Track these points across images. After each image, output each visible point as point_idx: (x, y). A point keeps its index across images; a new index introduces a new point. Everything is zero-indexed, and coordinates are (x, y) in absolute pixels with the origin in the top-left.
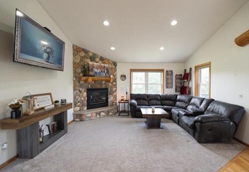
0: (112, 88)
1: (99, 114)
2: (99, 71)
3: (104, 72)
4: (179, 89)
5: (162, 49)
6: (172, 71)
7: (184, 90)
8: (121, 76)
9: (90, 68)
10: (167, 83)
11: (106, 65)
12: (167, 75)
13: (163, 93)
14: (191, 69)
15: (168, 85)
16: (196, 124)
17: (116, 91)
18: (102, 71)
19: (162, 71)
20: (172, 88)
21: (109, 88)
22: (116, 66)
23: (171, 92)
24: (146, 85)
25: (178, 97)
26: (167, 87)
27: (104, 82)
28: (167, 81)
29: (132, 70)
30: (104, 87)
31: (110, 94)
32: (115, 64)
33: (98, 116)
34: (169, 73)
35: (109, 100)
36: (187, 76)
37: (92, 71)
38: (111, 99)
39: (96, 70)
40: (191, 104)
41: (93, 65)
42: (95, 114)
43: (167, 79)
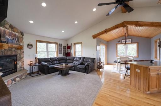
0: (20, 55)
1: (14, 80)
2: (10, 38)
3: (15, 40)
4: (64, 54)
5: (63, 31)
6: (61, 44)
7: (68, 54)
8: (28, 45)
9: (2, 34)
10: (59, 51)
11: (16, 33)
12: (59, 46)
13: (58, 56)
14: (71, 44)
15: (60, 52)
16: (86, 67)
17: (23, 57)
18: (13, 39)
19: (56, 43)
20: (62, 53)
21: (18, 55)
22: (23, 36)
23: (61, 55)
24: (48, 52)
25: (67, 58)
26: (59, 53)
27: (14, 49)
28: (59, 49)
29: (37, 41)
30: (14, 53)
31: (19, 60)
32: (22, 34)
33: (14, 82)
34: (60, 45)
35: (18, 66)
36: (69, 47)
37: (4, 37)
38: (19, 64)
39: (8, 37)
40: (75, 60)
41: (5, 31)
42: (11, 81)
43: (59, 48)
